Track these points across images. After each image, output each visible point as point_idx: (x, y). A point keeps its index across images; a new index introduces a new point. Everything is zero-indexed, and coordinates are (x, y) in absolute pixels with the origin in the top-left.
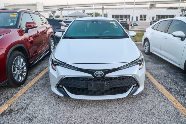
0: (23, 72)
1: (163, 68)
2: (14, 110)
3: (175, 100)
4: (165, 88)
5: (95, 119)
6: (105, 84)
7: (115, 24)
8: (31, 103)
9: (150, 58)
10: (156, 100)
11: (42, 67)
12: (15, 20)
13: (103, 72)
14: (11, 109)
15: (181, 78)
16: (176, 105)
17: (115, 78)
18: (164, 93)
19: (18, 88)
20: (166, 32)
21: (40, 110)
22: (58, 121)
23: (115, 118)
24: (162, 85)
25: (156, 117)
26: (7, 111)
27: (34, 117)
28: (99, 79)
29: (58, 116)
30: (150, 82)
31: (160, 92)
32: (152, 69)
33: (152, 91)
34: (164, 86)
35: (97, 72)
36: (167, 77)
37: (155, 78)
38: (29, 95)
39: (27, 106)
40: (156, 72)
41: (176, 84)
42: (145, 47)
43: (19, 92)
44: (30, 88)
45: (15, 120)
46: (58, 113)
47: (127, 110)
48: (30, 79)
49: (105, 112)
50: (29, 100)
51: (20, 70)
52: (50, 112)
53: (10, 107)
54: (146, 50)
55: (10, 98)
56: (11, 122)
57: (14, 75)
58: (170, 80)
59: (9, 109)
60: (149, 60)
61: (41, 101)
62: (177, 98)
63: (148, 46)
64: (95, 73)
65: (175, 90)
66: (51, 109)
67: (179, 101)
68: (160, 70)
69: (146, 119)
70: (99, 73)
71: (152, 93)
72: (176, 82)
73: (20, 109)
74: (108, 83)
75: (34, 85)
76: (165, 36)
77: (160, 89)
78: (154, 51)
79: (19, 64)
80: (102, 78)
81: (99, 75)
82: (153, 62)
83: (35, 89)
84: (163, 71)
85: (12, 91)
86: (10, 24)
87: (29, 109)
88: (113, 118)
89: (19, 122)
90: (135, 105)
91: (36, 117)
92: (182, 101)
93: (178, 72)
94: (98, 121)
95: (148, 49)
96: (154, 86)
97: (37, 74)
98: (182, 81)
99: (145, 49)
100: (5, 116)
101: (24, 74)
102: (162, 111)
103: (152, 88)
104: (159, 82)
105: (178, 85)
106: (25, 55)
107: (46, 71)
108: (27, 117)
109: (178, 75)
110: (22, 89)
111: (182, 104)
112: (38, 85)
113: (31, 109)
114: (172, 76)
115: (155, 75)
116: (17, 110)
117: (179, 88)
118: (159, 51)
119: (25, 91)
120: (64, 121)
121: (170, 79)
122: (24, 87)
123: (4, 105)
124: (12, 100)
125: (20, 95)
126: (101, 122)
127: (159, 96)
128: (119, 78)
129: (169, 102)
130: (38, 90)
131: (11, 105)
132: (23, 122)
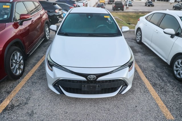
0: (20, 65)
1: (151, 60)
2: (15, 105)
3: (158, 96)
4: (151, 84)
5: (88, 115)
6: (97, 86)
7: (109, 19)
8: (30, 98)
9: (141, 49)
10: (142, 96)
11: (38, 57)
12: (8, 11)
13: (96, 76)
14: (12, 104)
15: (166, 73)
16: (158, 102)
17: (106, 81)
18: (149, 89)
19: (17, 81)
20: (159, 25)
21: (39, 105)
22: (55, 117)
23: (105, 115)
24: (148, 80)
25: (139, 114)
26: (9, 106)
27: (34, 113)
28: (92, 82)
29: (55, 112)
30: (138, 77)
31: (146, 88)
32: (141, 61)
33: (139, 86)
34: (150, 81)
35: (90, 76)
36: (154, 71)
37: (143, 72)
38: (28, 89)
39: (27, 101)
40: (144, 65)
41: (161, 79)
42: (137, 36)
43: (18, 85)
44: (28, 81)
45: (18, 116)
46: (55, 108)
47: (115, 106)
48: (28, 70)
49: (96, 108)
50: (28, 94)
51: (18, 63)
52: (48, 108)
53: (11, 102)
54: (138, 40)
55: (11, 92)
56: (14, 117)
57: (12, 71)
58: (156, 75)
59: (11, 104)
60: (140, 50)
61: (39, 96)
62: (160, 95)
63: (140, 36)
64: (89, 76)
65: (160, 85)
66: (48, 104)
67: (161, 97)
68: (148, 63)
69: (131, 116)
70: (92, 77)
71: (139, 89)
72: (161, 77)
73: (20, 104)
74: (100, 85)
75: (31, 78)
76: (157, 30)
77: (146, 84)
78: (145, 42)
79: (16, 59)
80: (95, 81)
81: (92, 78)
82: (144, 53)
83: (33, 83)
84: (151, 64)
85: (12, 84)
86: (4, 17)
87: (29, 104)
88: (103, 115)
89: (21, 118)
90: (123, 102)
91: (36, 113)
92: (164, 97)
93: (164, 66)
94: (90, 118)
95: (140, 39)
96: (141, 81)
97: (34, 65)
98: (167, 76)
99: (137, 38)
100: (8, 112)
101: (22, 67)
102: (145, 108)
103: (140, 83)
104: (146, 77)
105: (163, 80)
106: (21, 49)
107: (43, 61)
108: (28, 113)
109: (164, 69)
110: (21, 82)
111: (163, 101)
112: (35, 78)
113: (31, 104)
114: (158, 70)
115: (144, 68)
116: (18, 104)
117: (163, 84)
118: (149, 42)
119: (24, 84)
120: (61, 117)
121: (156, 73)
122: (23, 80)
123: (6, 100)
124: (13, 95)
125: (20, 89)
126: (93, 118)
127: (145, 92)
128: (110, 81)
129: (153, 99)
130: (36, 83)
131: (12, 99)
132: (25, 118)
